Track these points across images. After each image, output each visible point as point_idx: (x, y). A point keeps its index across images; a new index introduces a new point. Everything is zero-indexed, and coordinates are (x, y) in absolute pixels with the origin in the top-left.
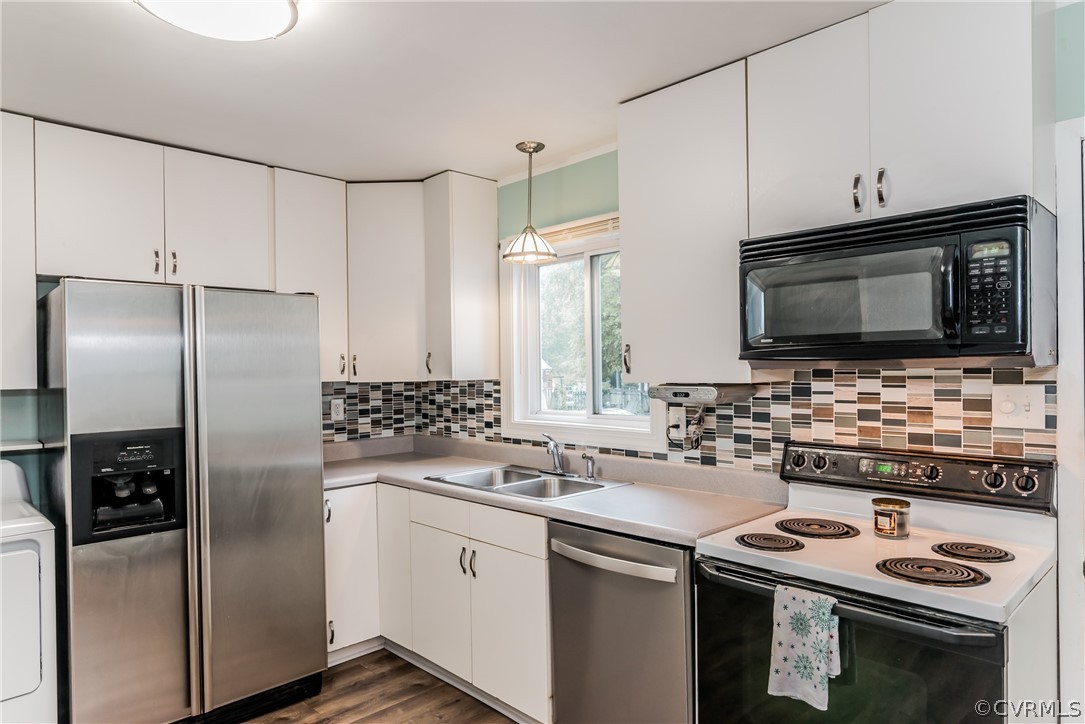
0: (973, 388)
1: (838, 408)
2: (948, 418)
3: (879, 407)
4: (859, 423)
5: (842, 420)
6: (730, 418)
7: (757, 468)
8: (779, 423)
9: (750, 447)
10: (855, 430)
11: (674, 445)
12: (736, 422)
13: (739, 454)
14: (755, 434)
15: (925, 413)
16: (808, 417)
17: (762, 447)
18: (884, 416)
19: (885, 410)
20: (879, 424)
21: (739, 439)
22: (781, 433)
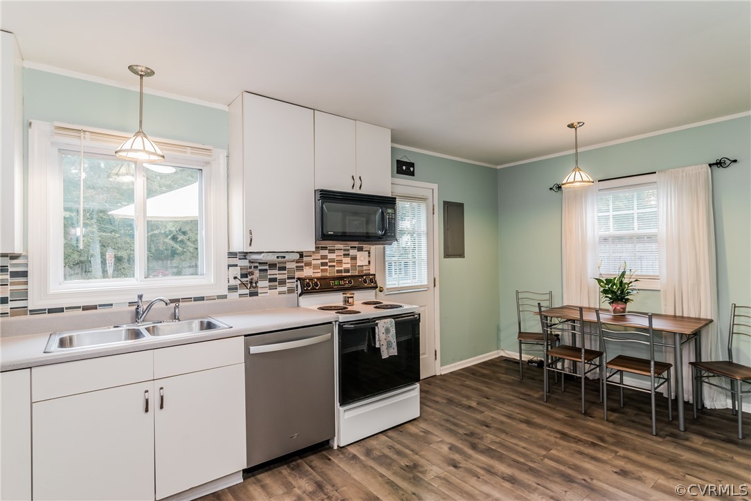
0: (352, 252)
1: (314, 262)
2: (347, 264)
3: (327, 261)
4: (321, 268)
5: (316, 267)
6: (266, 270)
7: (280, 293)
8: (291, 270)
9: (277, 283)
10: (320, 271)
11: (232, 289)
12: (269, 272)
13: (271, 288)
14: (279, 277)
15: (340, 262)
16: (302, 267)
17: (282, 283)
18: (329, 264)
19: (330, 262)
20: (327, 267)
21: (271, 280)
22: (291, 275)
